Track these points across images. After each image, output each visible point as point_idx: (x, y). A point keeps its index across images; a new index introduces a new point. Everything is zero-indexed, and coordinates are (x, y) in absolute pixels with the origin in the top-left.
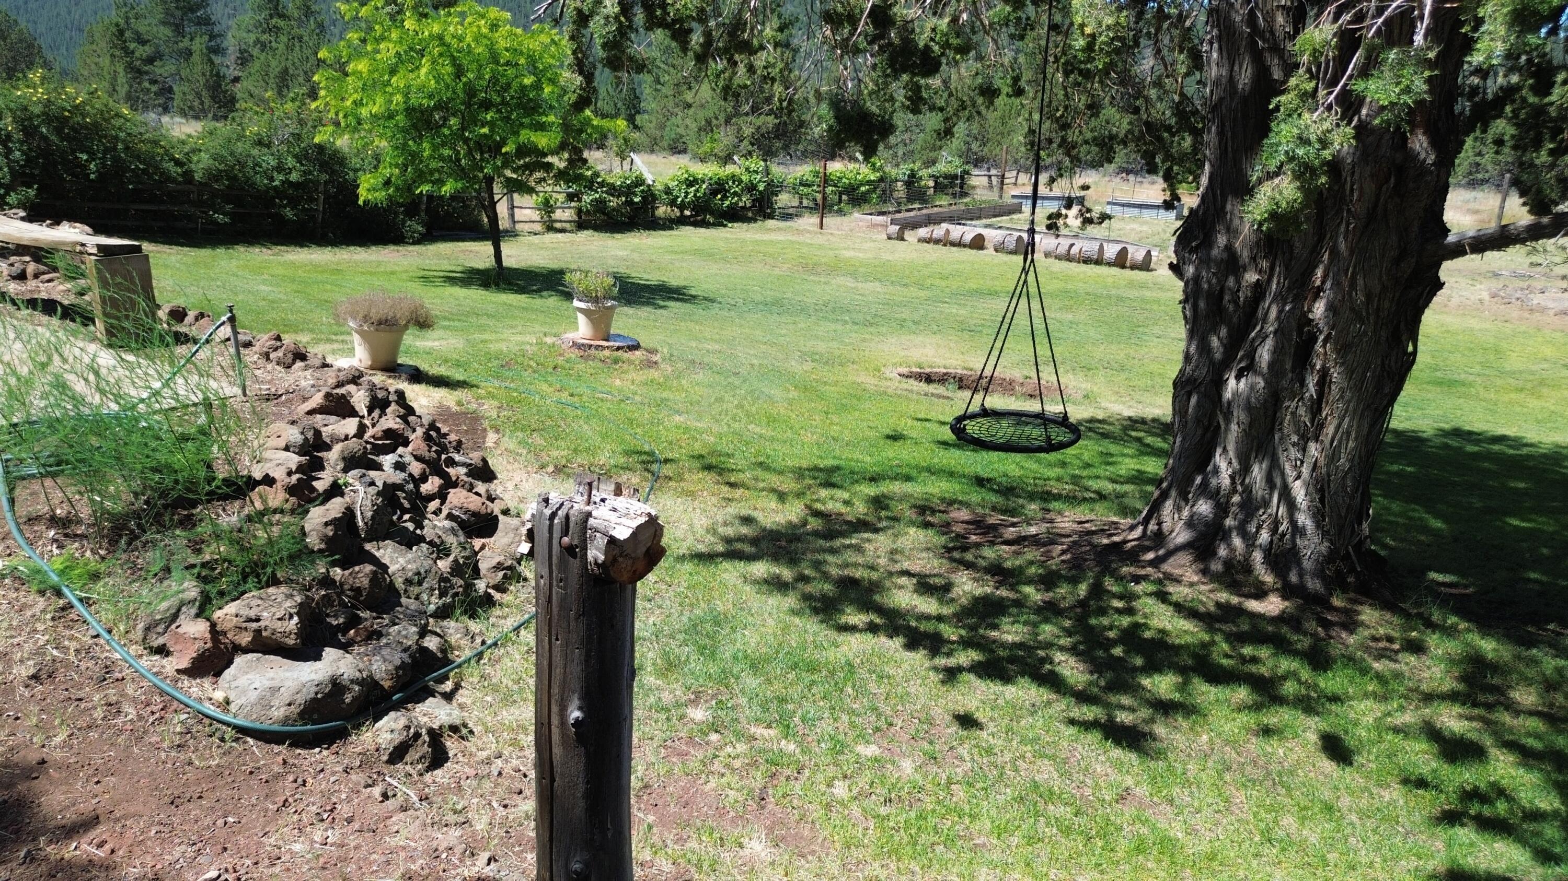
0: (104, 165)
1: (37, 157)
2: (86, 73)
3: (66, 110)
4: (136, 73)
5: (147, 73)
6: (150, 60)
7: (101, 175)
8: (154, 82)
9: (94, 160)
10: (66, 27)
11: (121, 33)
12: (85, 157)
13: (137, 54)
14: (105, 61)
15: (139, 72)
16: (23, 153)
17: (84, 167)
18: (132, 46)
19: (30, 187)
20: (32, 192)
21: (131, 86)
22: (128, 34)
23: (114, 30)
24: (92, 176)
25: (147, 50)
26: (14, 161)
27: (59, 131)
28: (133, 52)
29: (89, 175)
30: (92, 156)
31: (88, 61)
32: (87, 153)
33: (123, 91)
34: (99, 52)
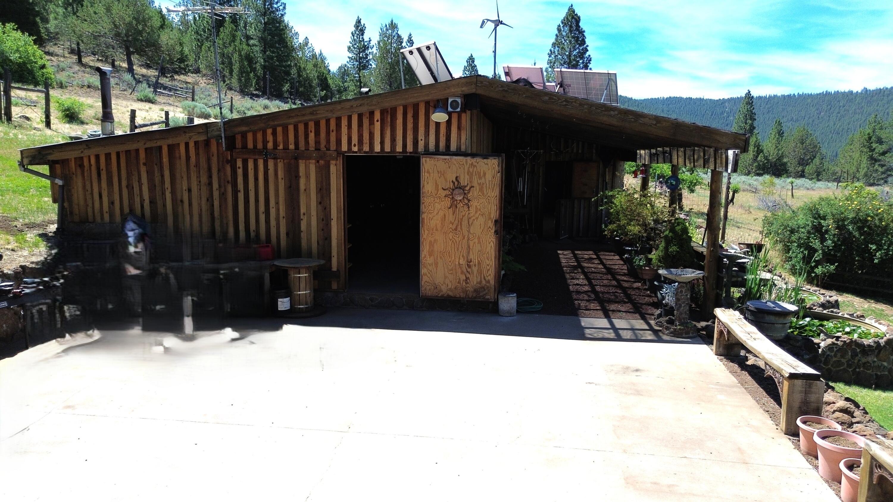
0: (887, 254)
1: (841, 245)
2: (843, 161)
3: (869, 216)
4: (873, 160)
5: (879, 160)
6: (884, 153)
7: (882, 261)
8: (882, 166)
9: (880, 250)
10: (831, 132)
11: (870, 138)
12: (874, 248)
13: (877, 151)
14: (856, 155)
15: (876, 160)
16: (833, 242)
17: (872, 255)
18: (874, 145)
19: (833, 264)
20: (832, 267)
21: (868, 169)
22: (873, 139)
23: (866, 137)
24: (876, 261)
25: (884, 147)
26: (825, 246)
27: (860, 229)
28: (874, 149)
29: (874, 260)
30: (880, 247)
31: (846, 155)
32: (876, 244)
33: (862, 172)
34: (854, 150)
